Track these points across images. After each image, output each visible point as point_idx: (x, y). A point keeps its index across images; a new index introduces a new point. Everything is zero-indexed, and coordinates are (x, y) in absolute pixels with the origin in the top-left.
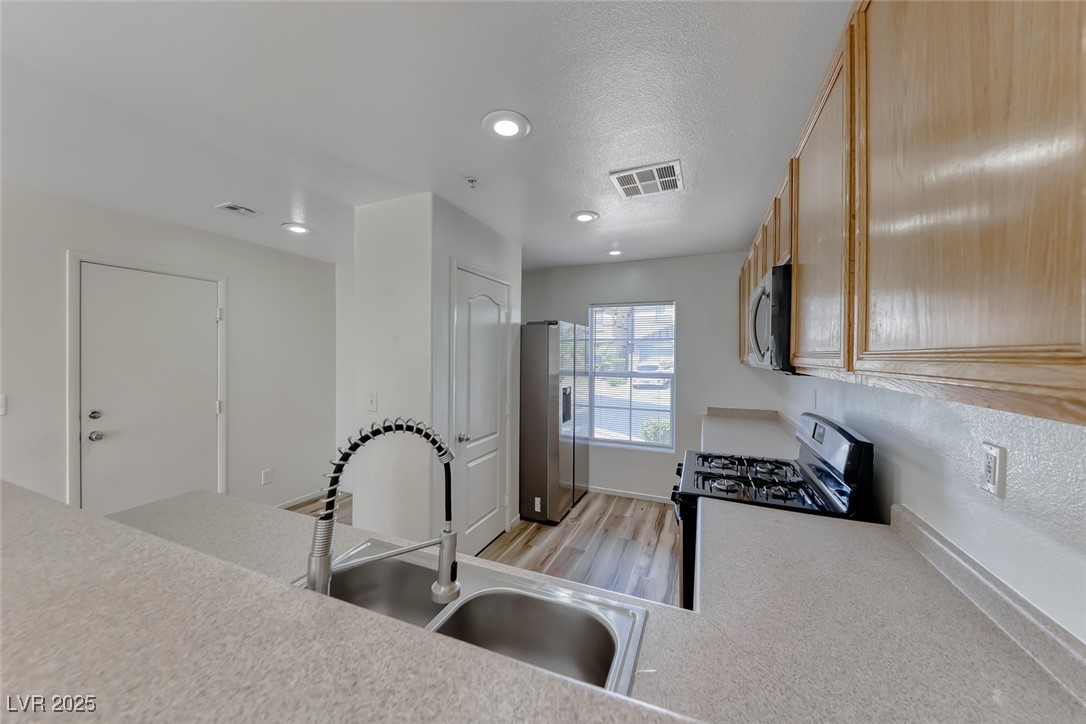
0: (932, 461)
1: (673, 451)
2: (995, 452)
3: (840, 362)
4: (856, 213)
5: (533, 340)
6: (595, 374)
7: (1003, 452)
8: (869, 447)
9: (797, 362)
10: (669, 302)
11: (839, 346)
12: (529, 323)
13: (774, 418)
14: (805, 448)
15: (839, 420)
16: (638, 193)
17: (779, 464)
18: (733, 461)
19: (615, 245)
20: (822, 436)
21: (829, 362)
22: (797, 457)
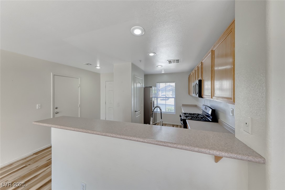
0: (224, 112)
1: (175, 114)
2: (232, 110)
3: (210, 97)
4: (213, 66)
5: (146, 91)
6: (158, 97)
7: (233, 109)
8: (215, 110)
9: (203, 96)
10: (174, 82)
11: (210, 94)
12: (146, 87)
13: (196, 106)
14: (203, 111)
15: (209, 106)
16: (171, 63)
17: (199, 114)
18: (190, 114)
19: (163, 71)
20: (207, 109)
21: (209, 97)
22: (202, 113)
